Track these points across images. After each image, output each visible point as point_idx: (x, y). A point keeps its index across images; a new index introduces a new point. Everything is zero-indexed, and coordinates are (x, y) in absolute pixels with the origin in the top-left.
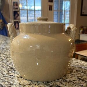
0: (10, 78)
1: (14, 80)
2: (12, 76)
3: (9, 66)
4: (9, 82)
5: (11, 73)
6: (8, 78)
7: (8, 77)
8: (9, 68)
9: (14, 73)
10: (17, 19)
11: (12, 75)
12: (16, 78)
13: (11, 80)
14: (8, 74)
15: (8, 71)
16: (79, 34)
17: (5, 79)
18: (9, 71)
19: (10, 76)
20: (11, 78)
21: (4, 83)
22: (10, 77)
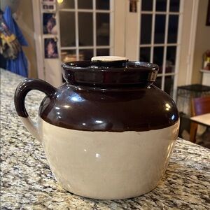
0: (45, 194)
1: (56, 199)
2: (51, 189)
3: (42, 163)
4: (45, 204)
5: (46, 180)
6: (41, 193)
7: (41, 191)
8: (40, 166)
9: (52, 181)
10: (51, 33)
11: (50, 187)
12: (60, 193)
13: (49, 200)
14: (40, 182)
15: (40, 176)
16: (202, 71)
17: (35, 195)
18: (43, 176)
19: (46, 188)
20: (47, 195)
21: (33, 206)
22: (45, 190)
